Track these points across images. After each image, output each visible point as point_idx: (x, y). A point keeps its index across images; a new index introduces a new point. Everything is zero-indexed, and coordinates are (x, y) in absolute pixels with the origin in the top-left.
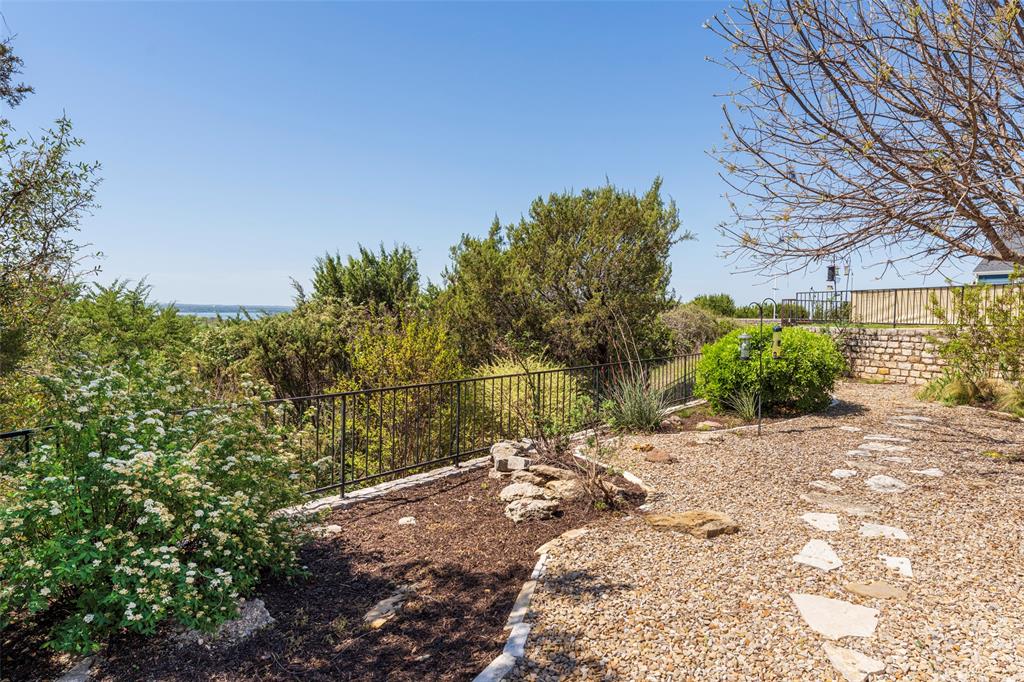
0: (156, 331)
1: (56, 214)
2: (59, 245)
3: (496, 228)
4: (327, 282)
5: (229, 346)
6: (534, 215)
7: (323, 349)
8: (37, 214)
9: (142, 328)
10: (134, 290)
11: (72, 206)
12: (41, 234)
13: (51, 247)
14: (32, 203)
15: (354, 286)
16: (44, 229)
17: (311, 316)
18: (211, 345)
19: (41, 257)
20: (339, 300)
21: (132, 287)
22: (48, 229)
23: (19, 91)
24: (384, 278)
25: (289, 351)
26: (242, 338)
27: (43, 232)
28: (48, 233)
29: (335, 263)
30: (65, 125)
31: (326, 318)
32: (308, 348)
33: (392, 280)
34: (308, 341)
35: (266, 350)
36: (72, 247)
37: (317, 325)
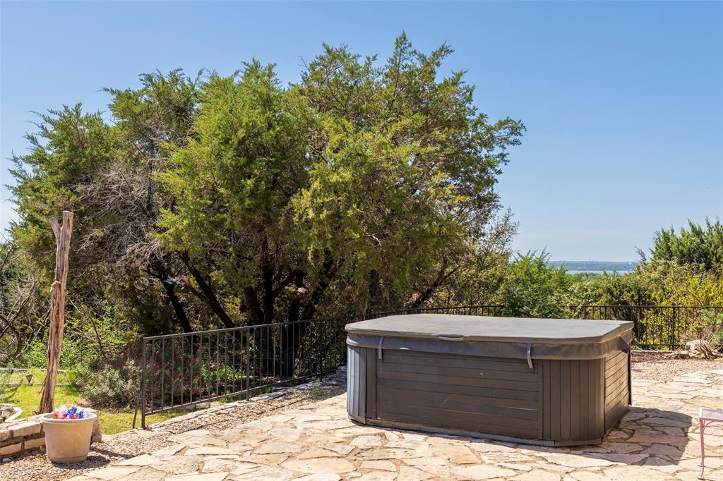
0: (551, 284)
5: (589, 292)
9: (543, 282)
10: (539, 257)
21: (538, 255)
25: (626, 297)
26: (598, 289)
29: (669, 234)
31: (655, 275)
32: (639, 295)
34: (639, 291)
35: (612, 296)
37: (648, 280)
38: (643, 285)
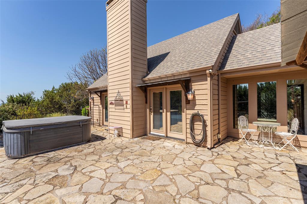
3: (54, 88)
4: (10, 100)
17: (6, 107)
31: (10, 107)
33: (26, 100)
38: (7, 110)
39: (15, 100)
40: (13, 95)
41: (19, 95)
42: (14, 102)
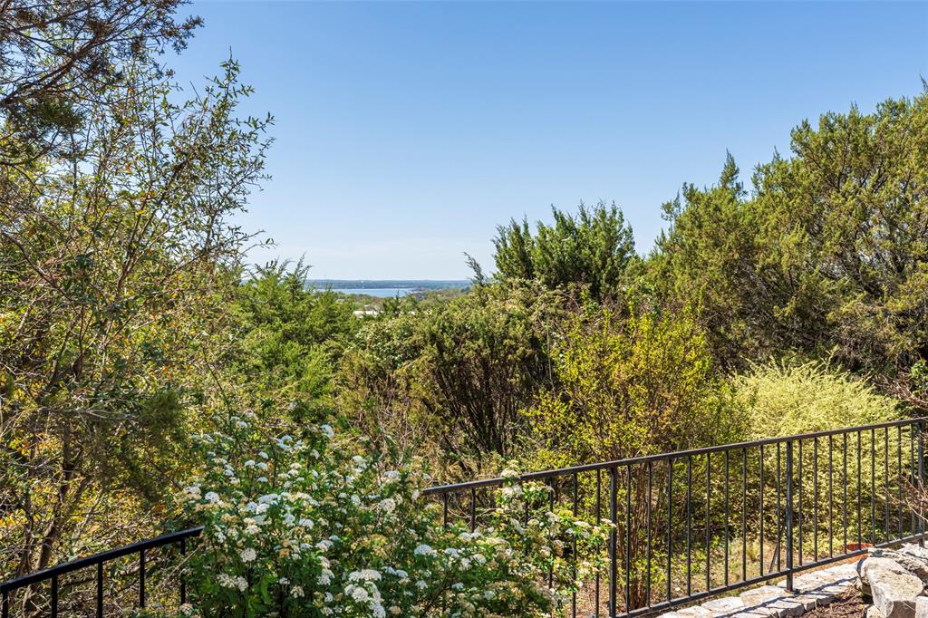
0: (316, 320)
1: (222, 191)
2: (226, 234)
3: (731, 172)
4: (511, 257)
5: (396, 343)
6: (799, 148)
7: (513, 349)
8: (201, 194)
9: (301, 317)
10: (293, 273)
11: (239, 179)
12: (205, 219)
13: (216, 237)
14: (194, 178)
15: (548, 263)
16: (208, 213)
17: (495, 305)
18: (376, 342)
19: (204, 253)
20: (528, 282)
21: (291, 269)
22: (213, 212)
23: (187, 27)
24: (587, 251)
25: (469, 350)
26: (412, 335)
27: (207, 217)
28: (213, 218)
29: (522, 231)
30: (232, 68)
31: (514, 307)
32: (492, 347)
33: (598, 253)
34: (492, 338)
35: (441, 349)
36: (240, 236)
37: (503, 318)
38: (498, 328)
39: (536, 256)
40: (526, 227)
41: (552, 224)
42: (529, 274)
